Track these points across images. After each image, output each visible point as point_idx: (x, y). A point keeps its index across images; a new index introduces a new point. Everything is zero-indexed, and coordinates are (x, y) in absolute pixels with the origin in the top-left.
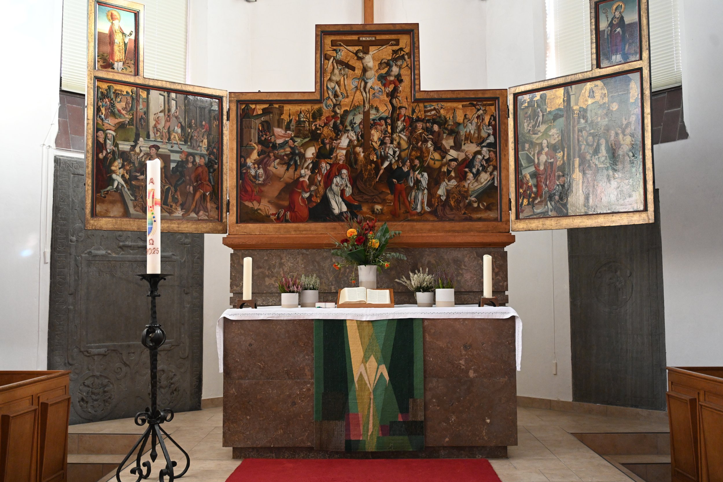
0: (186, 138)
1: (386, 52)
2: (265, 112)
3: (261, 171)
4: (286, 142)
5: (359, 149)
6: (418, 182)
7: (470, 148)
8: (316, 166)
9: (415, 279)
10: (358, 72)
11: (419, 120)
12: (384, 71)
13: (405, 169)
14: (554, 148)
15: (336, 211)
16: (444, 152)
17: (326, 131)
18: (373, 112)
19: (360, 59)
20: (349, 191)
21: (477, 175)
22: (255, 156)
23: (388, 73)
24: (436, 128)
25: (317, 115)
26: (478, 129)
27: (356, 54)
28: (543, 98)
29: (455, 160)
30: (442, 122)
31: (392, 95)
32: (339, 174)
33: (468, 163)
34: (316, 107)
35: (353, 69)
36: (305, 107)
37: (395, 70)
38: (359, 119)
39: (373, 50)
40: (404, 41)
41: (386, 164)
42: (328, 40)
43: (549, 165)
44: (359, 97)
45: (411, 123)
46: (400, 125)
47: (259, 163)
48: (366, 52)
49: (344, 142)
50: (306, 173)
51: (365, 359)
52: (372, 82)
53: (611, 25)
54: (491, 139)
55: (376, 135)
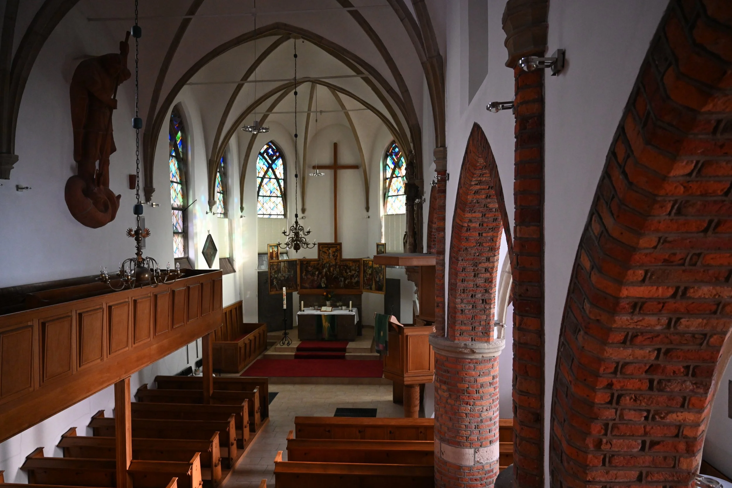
0: (289, 271)
1: (334, 249)
2: (306, 263)
3: (306, 277)
4: (311, 271)
5: (328, 272)
6: (341, 280)
7: (353, 272)
8: (318, 276)
9: (338, 304)
10: (328, 254)
11: (342, 265)
12: (334, 254)
13: (338, 277)
14: (370, 274)
15: (323, 286)
16: (347, 273)
17: (320, 268)
18: (331, 263)
19: (328, 251)
20: (326, 282)
21: (355, 278)
22: (304, 274)
23: (335, 254)
24: (345, 267)
25: (318, 264)
26: (355, 268)
27: (327, 250)
28: (368, 262)
29: (350, 275)
30: (347, 266)
31: (336, 259)
32: (324, 278)
33: (353, 276)
34: (318, 262)
35: (326, 253)
36: (316, 262)
37: (336, 254)
38: (328, 265)
39: (331, 249)
40: (338, 247)
41: (334, 276)
42: (321, 247)
43: (369, 278)
44: (328, 260)
45: (340, 267)
46: (337, 267)
47: (305, 275)
48: (329, 249)
49: (324, 270)
50: (316, 278)
51: (326, 322)
52: (331, 256)
53: (380, 250)
54: (358, 270)
55: (332, 269)
